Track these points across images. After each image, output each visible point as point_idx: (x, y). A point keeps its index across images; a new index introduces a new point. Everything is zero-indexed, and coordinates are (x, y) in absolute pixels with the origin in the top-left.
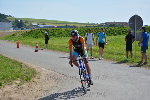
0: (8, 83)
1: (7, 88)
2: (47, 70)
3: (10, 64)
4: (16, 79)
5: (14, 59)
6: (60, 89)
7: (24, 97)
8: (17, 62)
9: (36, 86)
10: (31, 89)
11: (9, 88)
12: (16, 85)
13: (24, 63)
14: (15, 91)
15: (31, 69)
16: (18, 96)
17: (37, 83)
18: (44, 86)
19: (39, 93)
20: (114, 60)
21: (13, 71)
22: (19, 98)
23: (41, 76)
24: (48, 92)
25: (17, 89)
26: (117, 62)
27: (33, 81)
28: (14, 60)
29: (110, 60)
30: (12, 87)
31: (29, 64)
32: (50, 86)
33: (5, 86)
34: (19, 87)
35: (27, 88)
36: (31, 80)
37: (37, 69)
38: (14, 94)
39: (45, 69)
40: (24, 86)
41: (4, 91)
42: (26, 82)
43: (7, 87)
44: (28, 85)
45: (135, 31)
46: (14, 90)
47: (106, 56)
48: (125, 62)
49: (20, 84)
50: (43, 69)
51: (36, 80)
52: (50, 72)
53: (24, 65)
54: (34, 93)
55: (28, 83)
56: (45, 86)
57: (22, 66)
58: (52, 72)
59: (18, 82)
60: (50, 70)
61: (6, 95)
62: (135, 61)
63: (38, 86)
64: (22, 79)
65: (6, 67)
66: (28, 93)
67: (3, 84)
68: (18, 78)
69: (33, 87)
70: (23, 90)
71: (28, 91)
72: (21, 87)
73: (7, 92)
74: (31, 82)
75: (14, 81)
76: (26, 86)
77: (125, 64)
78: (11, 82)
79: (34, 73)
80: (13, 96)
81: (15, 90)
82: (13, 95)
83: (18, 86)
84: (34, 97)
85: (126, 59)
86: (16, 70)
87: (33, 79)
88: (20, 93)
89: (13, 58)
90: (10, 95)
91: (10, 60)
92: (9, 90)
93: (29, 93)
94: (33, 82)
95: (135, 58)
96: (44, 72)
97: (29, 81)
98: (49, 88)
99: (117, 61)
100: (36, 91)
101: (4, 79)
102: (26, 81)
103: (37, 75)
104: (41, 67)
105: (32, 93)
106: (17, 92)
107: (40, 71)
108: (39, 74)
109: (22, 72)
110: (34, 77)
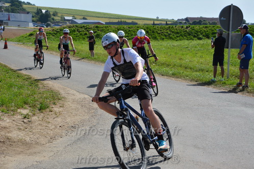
0: (8, 113)
2: (77, 94)
3: (19, 82)
4: (22, 107)
6: (95, 125)
7: (32, 136)
8: (30, 78)
9: (56, 119)
10: (45, 124)
11: (8, 121)
12: (21, 117)
14: (18, 127)
15: (52, 91)
16: (22, 135)
17: (57, 115)
18: (68, 120)
19: (59, 131)
20: (192, 80)
21: (20, 94)
22: (24, 138)
23: (66, 104)
24: (73, 129)
25: (22, 122)
26: (197, 83)
27: (52, 111)
28: (26, 75)
29: (186, 80)
30: (14, 119)
31: (50, 83)
32: (79, 120)
33: (2, 117)
34: (25, 121)
35: (39, 122)
36: (48, 110)
37: (62, 92)
38: (15, 132)
39: (75, 92)
40: (34, 118)
42: (39, 111)
43: (5, 119)
44: (41, 117)
45: (230, 33)
46: (17, 125)
47: (180, 73)
48: (209, 83)
49: (28, 114)
50: (72, 92)
51: (56, 109)
52: (82, 96)
53: (42, 84)
54: (49, 130)
55: (42, 114)
56: (70, 120)
57: (37, 86)
58: (86, 96)
59: (25, 112)
60: (83, 93)
62: (227, 82)
63: (59, 120)
64: (34, 106)
65: (11, 86)
66: (39, 130)
68: (26, 106)
69: (50, 120)
70: (33, 125)
71: (40, 127)
72: (30, 120)
73: (5, 128)
74: (48, 113)
75: (19, 110)
76: (37, 119)
77: (210, 86)
78: (13, 111)
79: (56, 97)
82: (13, 133)
83: (25, 117)
84: (49, 138)
85: (213, 78)
86: (26, 91)
87: (53, 107)
88: (27, 129)
89: (24, 73)
90: (8, 132)
91: (19, 76)
92: (8, 125)
93: (42, 131)
94: (51, 113)
95: (228, 78)
96: (73, 97)
97: (43, 111)
98: (77, 123)
99: (196, 81)
100: (53, 127)
101: (3, 106)
102: (39, 110)
103: (60, 102)
104: (68, 89)
105: (46, 130)
106: (22, 128)
107: (65, 95)
108: (63, 99)
109: (35, 96)
110: (54, 104)
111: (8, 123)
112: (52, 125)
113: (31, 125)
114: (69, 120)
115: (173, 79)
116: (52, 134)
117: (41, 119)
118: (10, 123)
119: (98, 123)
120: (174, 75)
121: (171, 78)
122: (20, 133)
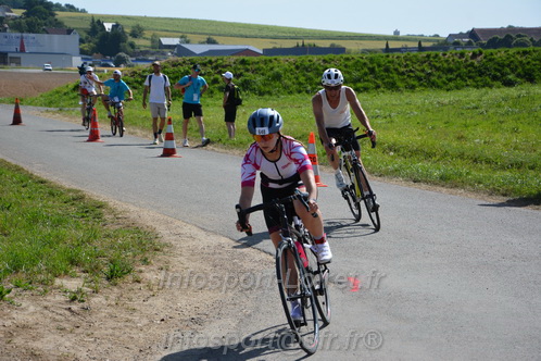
0: (31, 289)
1: (27, 309)
2: (201, 235)
3: (55, 208)
4: (66, 273)
5: (74, 187)
6: (250, 315)
7: (92, 347)
8: (82, 198)
9: (150, 301)
10: (124, 315)
11: (32, 309)
12: (63, 299)
13: (112, 202)
14: (56, 323)
15: (137, 230)
16: (68, 344)
17: (154, 290)
18: (182, 302)
19: (158, 332)
20: (493, 192)
21: (59, 239)
22: (73, 351)
23: (174, 261)
24: (195, 327)
25: (67, 312)
26: (505, 199)
27: (139, 282)
28: (69, 191)
29: (477, 191)
30: (46, 304)
31: (132, 208)
32: (209, 302)
33: (15, 300)
34: (75, 307)
35: (110, 310)
36: (130, 278)
37: (162, 230)
38: (50, 337)
39: (195, 231)
40: (97, 300)
41: (8, 323)
42: (107, 283)
43: (24, 305)
44: (113, 296)
46: (55, 320)
47: (461, 175)
48: (539, 199)
49: (80, 291)
50: (188, 229)
51: (151, 275)
52: (214, 240)
53: (112, 211)
54: (135, 331)
55: (115, 289)
56: (186, 302)
57: (99, 216)
58: (224, 240)
59: (72, 284)
60: (215, 233)
61: (19, 341)
63: (159, 302)
64: (95, 270)
65: (35, 220)
66: (111, 331)
67: (9, 292)
68: (75, 269)
69: (136, 304)
70: (93, 318)
71: (111, 323)
72: (85, 305)
73: (24, 327)
74: (130, 286)
75: (58, 282)
76: (104, 302)
78: (42, 282)
79: (147, 245)
80: (48, 343)
81: (57, 317)
82: (45, 340)
83: (74, 299)
84: (136, 350)
86: (72, 233)
87: (141, 272)
88: (80, 330)
89: (67, 184)
90: (34, 339)
91: (53, 192)
92: (31, 320)
93: (117, 333)
94: (138, 286)
97: (119, 281)
98: (203, 309)
99: (505, 195)
100: (145, 321)
101: (17, 272)
102: (108, 279)
103: (160, 256)
104: (178, 223)
105: (128, 330)
106: (66, 325)
107: (171, 239)
108: (166, 250)
109: (97, 243)
110: (145, 261)
111: (33, 313)
112: (141, 317)
113: (88, 318)
114: (184, 302)
115: (444, 190)
116: (142, 341)
117: (114, 303)
118: (38, 315)
119: (257, 309)
120: (445, 180)
121: (439, 188)
122: (63, 340)
